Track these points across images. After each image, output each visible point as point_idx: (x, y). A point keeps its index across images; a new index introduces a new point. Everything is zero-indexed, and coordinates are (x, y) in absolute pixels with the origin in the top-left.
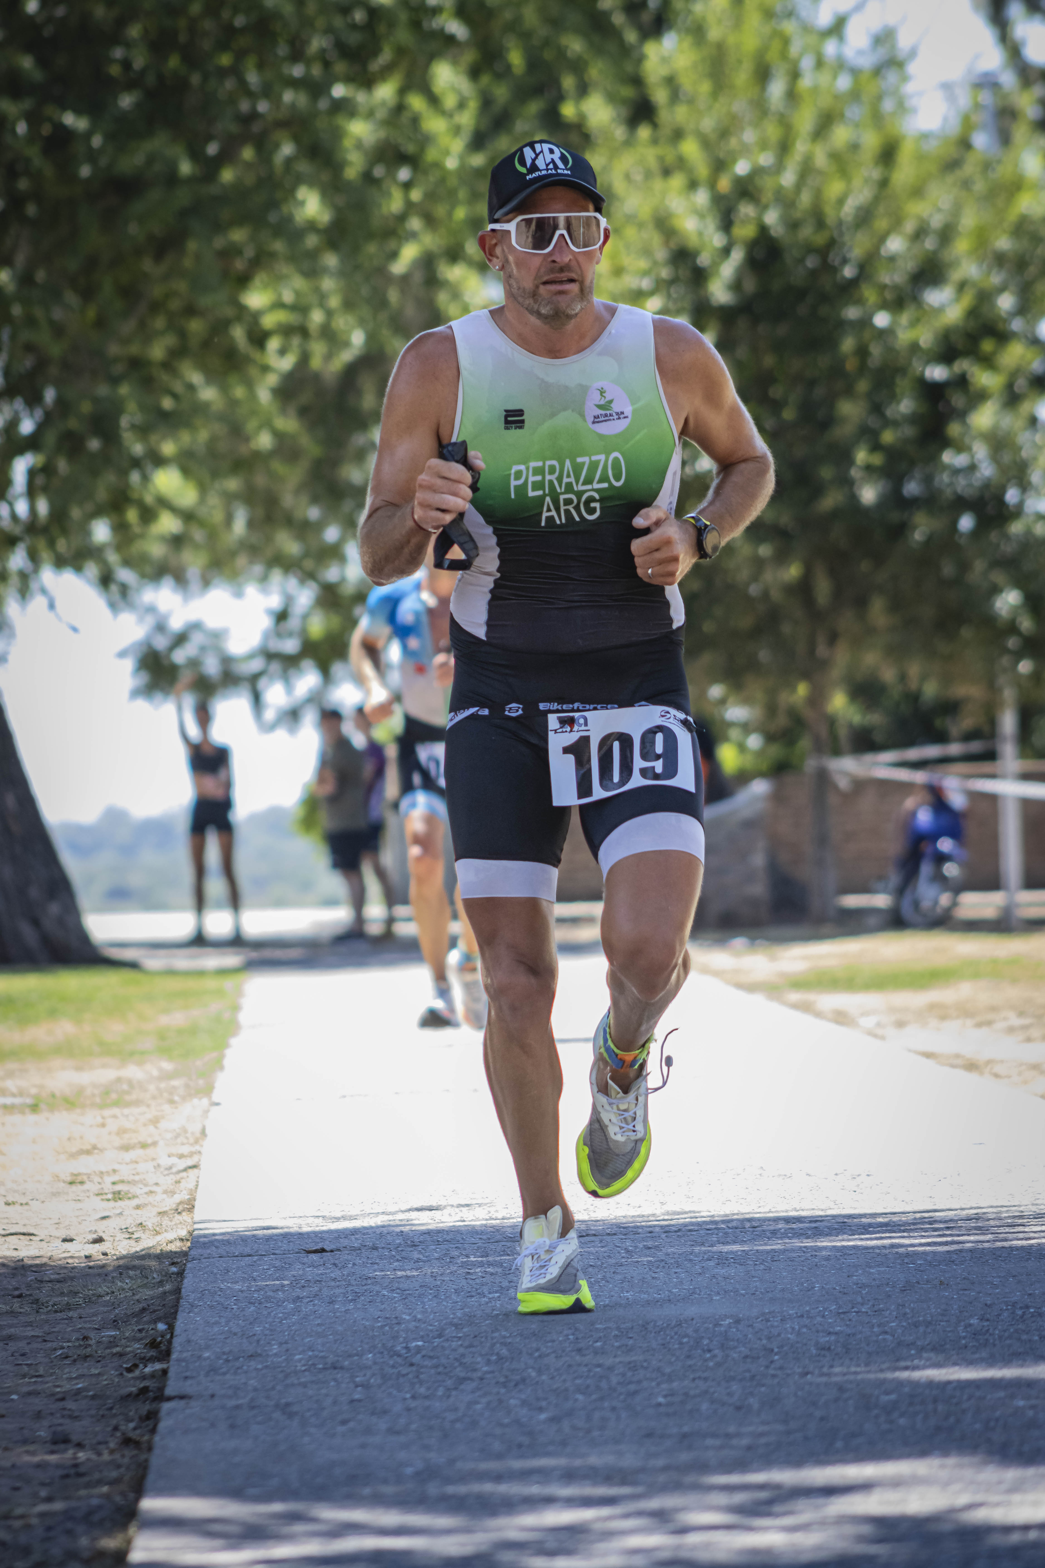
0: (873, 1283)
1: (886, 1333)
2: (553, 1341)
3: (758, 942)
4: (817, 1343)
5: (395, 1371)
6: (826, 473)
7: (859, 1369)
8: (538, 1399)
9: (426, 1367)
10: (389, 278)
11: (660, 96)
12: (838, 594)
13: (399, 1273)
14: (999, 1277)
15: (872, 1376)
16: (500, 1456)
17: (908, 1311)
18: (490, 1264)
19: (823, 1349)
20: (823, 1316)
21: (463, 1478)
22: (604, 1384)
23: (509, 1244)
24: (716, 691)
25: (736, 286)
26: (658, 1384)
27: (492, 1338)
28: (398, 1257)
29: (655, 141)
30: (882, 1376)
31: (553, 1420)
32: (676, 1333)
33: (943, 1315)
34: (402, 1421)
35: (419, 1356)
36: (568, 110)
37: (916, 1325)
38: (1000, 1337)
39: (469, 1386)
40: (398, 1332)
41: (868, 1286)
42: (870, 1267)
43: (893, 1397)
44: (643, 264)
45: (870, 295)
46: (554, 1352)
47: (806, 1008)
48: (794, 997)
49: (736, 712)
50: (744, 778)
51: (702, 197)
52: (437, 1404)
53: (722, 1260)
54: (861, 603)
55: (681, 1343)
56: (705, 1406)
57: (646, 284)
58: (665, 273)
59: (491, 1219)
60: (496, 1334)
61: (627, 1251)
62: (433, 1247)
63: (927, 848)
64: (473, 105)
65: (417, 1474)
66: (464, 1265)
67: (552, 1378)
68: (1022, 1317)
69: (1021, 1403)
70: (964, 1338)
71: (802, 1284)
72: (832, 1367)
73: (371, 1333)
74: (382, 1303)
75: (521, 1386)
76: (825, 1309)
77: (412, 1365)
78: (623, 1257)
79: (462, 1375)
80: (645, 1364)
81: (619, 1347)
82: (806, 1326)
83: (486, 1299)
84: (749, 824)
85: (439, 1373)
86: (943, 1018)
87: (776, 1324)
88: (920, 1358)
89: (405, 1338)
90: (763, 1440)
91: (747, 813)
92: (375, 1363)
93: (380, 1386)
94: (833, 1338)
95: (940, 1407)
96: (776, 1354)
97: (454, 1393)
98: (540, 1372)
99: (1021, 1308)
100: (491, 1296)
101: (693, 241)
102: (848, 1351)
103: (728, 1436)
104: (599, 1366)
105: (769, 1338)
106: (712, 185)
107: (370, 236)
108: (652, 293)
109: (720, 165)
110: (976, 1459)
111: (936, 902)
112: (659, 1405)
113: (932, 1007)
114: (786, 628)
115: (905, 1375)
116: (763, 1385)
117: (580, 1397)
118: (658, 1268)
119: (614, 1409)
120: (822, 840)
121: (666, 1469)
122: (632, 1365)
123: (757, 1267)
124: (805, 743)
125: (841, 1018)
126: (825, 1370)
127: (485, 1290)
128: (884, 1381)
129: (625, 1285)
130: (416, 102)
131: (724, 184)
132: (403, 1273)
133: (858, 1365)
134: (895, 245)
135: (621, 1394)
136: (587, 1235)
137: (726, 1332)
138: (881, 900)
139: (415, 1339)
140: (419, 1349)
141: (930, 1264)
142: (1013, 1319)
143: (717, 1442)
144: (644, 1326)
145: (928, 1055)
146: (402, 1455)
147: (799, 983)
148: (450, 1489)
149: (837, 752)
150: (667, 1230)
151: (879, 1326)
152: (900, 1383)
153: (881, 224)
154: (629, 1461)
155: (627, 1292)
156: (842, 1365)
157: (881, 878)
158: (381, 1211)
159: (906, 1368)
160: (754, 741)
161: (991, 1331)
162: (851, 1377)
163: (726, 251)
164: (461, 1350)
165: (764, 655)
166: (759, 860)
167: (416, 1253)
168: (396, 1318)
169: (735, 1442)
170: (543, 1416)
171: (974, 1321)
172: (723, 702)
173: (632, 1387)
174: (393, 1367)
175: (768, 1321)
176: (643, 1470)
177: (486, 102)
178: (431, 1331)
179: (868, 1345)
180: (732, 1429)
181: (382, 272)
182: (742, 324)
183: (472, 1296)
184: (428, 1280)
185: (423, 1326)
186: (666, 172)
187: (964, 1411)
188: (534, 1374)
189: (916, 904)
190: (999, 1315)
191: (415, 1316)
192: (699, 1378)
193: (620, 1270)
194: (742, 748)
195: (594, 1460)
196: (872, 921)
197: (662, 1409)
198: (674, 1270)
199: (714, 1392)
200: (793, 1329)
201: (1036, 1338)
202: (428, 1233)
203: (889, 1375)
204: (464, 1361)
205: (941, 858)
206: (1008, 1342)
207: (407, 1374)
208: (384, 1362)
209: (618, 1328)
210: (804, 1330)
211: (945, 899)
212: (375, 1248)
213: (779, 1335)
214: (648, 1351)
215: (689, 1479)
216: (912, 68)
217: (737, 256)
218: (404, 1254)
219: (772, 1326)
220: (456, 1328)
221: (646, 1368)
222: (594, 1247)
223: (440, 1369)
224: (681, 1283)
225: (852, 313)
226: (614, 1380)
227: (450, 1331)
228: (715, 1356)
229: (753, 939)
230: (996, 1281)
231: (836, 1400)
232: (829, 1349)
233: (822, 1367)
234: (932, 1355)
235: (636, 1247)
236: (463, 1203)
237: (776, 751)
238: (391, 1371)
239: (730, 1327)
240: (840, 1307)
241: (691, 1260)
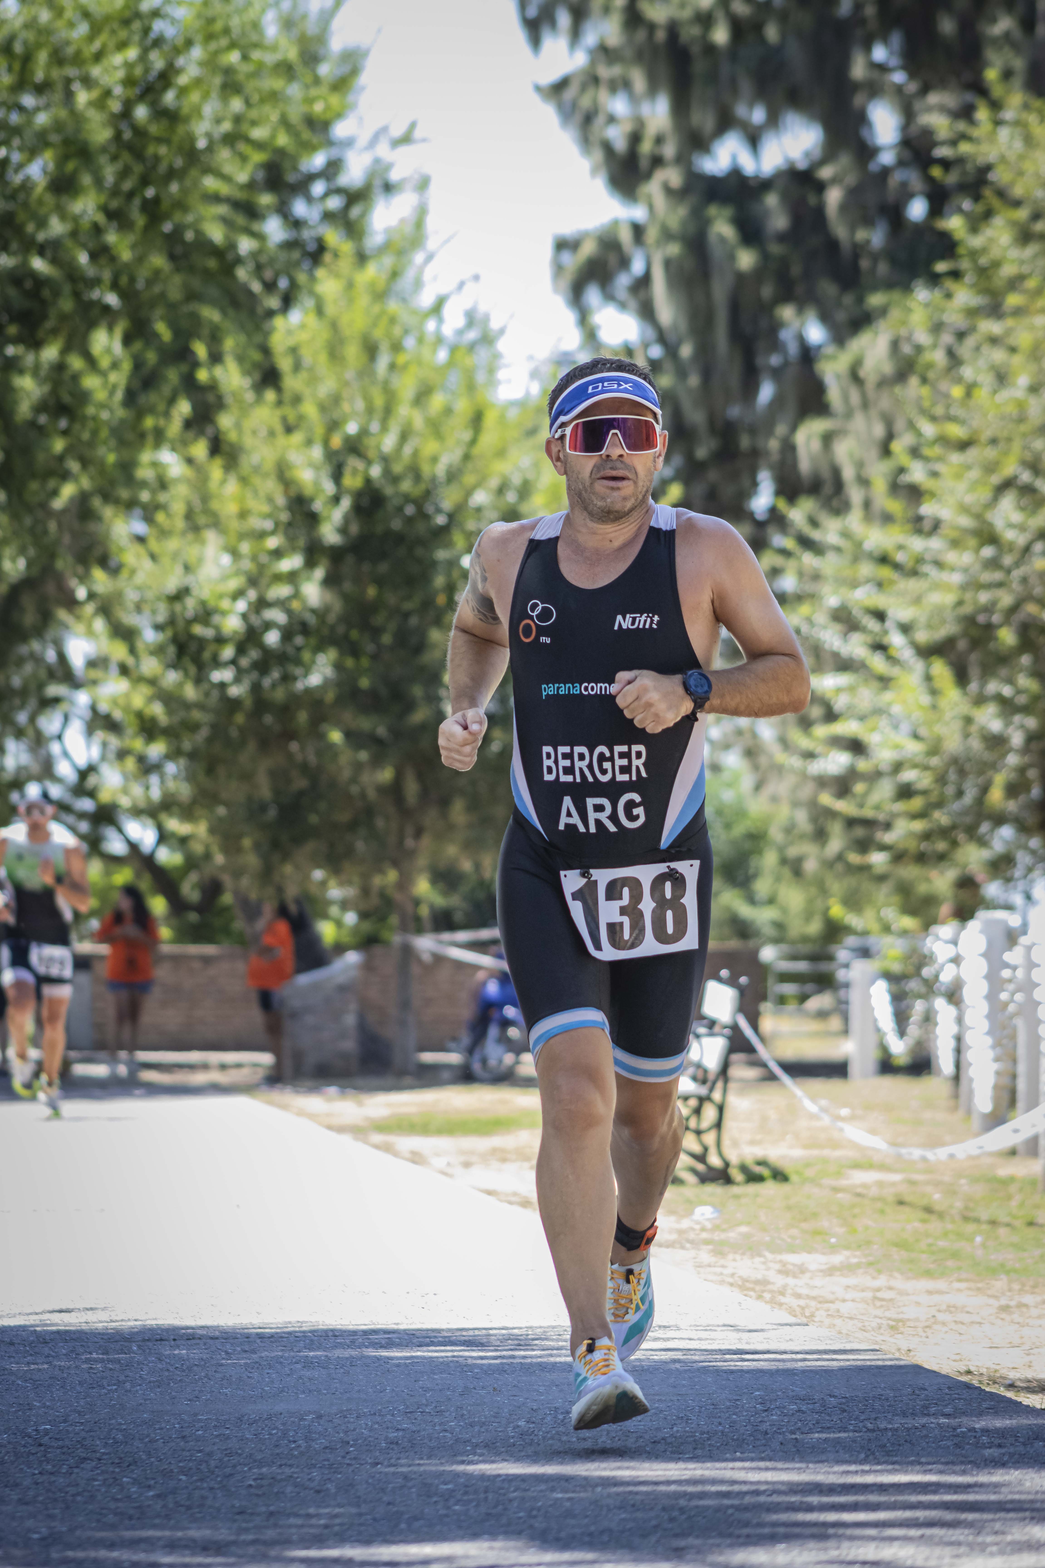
0: (436, 1388)
1: (446, 1431)
2: (161, 1429)
3: (348, 1090)
4: (387, 1438)
5: (27, 1450)
6: (417, 691)
7: (422, 1462)
8: (147, 1479)
9: (53, 1447)
10: (50, 513)
11: (284, 364)
12: (424, 794)
13: (33, 1367)
14: (544, 1386)
15: (433, 1468)
16: (113, 1527)
17: (465, 1412)
18: (109, 1361)
19: (392, 1443)
20: (393, 1415)
21: (80, 1545)
22: (203, 1467)
23: (126, 1344)
24: (318, 874)
25: (343, 530)
26: (250, 1469)
27: (110, 1424)
28: (31, 1352)
29: (279, 403)
30: (442, 1468)
31: (159, 1496)
32: (266, 1425)
33: (495, 1417)
34: (31, 1493)
35: (47, 1437)
36: (202, 375)
37: (472, 1425)
38: (544, 1438)
39: (88, 1465)
40: (29, 1416)
41: (431, 1390)
42: (434, 1374)
43: (450, 1486)
44: (265, 508)
45: (459, 540)
46: (162, 1438)
47: (387, 1148)
48: (377, 1138)
49: (335, 892)
50: (340, 949)
51: (317, 453)
52: (61, 1480)
53: (308, 1363)
54: (444, 803)
55: (270, 1434)
56: (289, 1489)
57: (268, 525)
58: (284, 517)
59: (112, 1321)
60: (113, 1421)
61: (227, 1353)
62: (61, 1344)
63: (495, 1014)
64: (127, 366)
65: (43, 1539)
66: (87, 1361)
67: (160, 1460)
68: (562, 1421)
69: (560, 1495)
70: (513, 1437)
71: (376, 1386)
72: (399, 1459)
73: (6, 1417)
74: (17, 1391)
75: (132, 1467)
76: (395, 1409)
77: (40, 1445)
78: (223, 1359)
79: (84, 1455)
80: (239, 1451)
81: (217, 1436)
82: (378, 1423)
83: (105, 1391)
84: (343, 989)
85: (64, 1453)
86: (504, 1160)
87: (352, 1420)
88: (475, 1454)
89: (35, 1422)
90: (337, 1521)
91: (341, 979)
92: (9, 1443)
93: (12, 1463)
94: (401, 1433)
95: (490, 1496)
96: (351, 1446)
97: (76, 1470)
98: (149, 1455)
99: (562, 1413)
100: (109, 1388)
101: (308, 491)
102: (413, 1446)
103: (309, 1516)
104: (200, 1451)
105: (346, 1432)
106: (326, 442)
107: (34, 476)
108: (273, 533)
109: (333, 426)
110: (519, 1544)
111: (500, 1061)
112: (250, 1486)
113: (494, 1151)
114: (380, 823)
115: (461, 1468)
116: (340, 1473)
117: (183, 1478)
118: (253, 1368)
119: (211, 1489)
120: (405, 1005)
121: (254, 1542)
122: (229, 1451)
123: (338, 1371)
124: (394, 920)
125: (416, 1158)
126: (393, 1461)
127: (105, 1383)
128: (442, 1473)
129: (225, 1382)
130: (76, 363)
131: (336, 441)
132: (36, 1366)
133: (422, 1459)
134: (480, 498)
135: (218, 1476)
136: (194, 1338)
137: (309, 1426)
138: (454, 1058)
139: (44, 1423)
140: (47, 1432)
141: (486, 1373)
142: (555, 1422)
143: (299, 1521)
144: (240, 1419)
145: (489, 1193)
146: (30, 1523)
147: (381, 1127)
148: (70, 1554)
149: (419, 930)
150: (261, 1336)
151: (440, 1425)
152: (457, 1475)
153: (469, 479)
154: (223, 1534)
155: (226, 1388)
156: (407, 1458)
157: (454, 1039)
158: (17, 1312)
159: (463, 1462)
160: (350, 918)
161: (536, 1432)
162: (415, 1469)
163: (336, 500)
164: (83, 1434)
165: (360, 846)
166: (350, 1020)
167: (46, 1349)
168: (28, 1404)
169: (314, 1521)
170: (151, 1493)
171: (522, 1423)
172: (323, 884)
173: (228, 1471)
174: (24, 1446)
175: (345, 1417)
176: (234, 1543)
177: (138, 365)
178: (58, 1416)
179: (430, 1440)
180: (312, 1511)
181: (44, 506)
182: (350, 560)
183: (93, 1388)
184: (57, 1372)
185: (51, 1412)
186: (289, 429)
187: (510, 1501)
188: (144, 1457)
189: (484, 1061)
190: (544, 1419)
191: (44, 1404)
192: (285, 1465)
193: (220, 1369)
194: (339, 924)
195: (194, 1533)
196: (446, 1075)
197: (252, 1490)
198: (267, 1371)
199: (298, 1478)
200: (367, 1425)
201: (574, 1439)
202: (58, 1332)
203: (448, 1468)
204: (85, 1443)
205: (506, 1023)
206: (550, 1442)
207: (36, 1453)
208: (17, 1442)
209: (217, 1420)
210: (376, 1426)
211: (509, 1059)
212: (12, 1344)
213: (354, 1430)
214: (242, 1440)
215: (273, 1553)
216: (502, 345)
217: (346, 503)
218: (36, 1350)
219: (349, 1422)
220: (79, 1415)
221: (240, 1455)
222: (199, 1349)
223: (65, 1450)
224: (273, 1382)
225: (441, 555)
226: (213, 1463)
227: (74, 1417)
228: (299, 1446)
229: (343, 1087)
230: (542, 1389)
231: (402, 1487)
232: (397, 1443)
233: (391, 1458)
234: (485, 1451)
235: (235, 1350)
236: (88, 1307)
237: (367, 927)
238: (22, 1450)
239: (313, 1422)
240: (407, 1407)
241: (281, 1363)
